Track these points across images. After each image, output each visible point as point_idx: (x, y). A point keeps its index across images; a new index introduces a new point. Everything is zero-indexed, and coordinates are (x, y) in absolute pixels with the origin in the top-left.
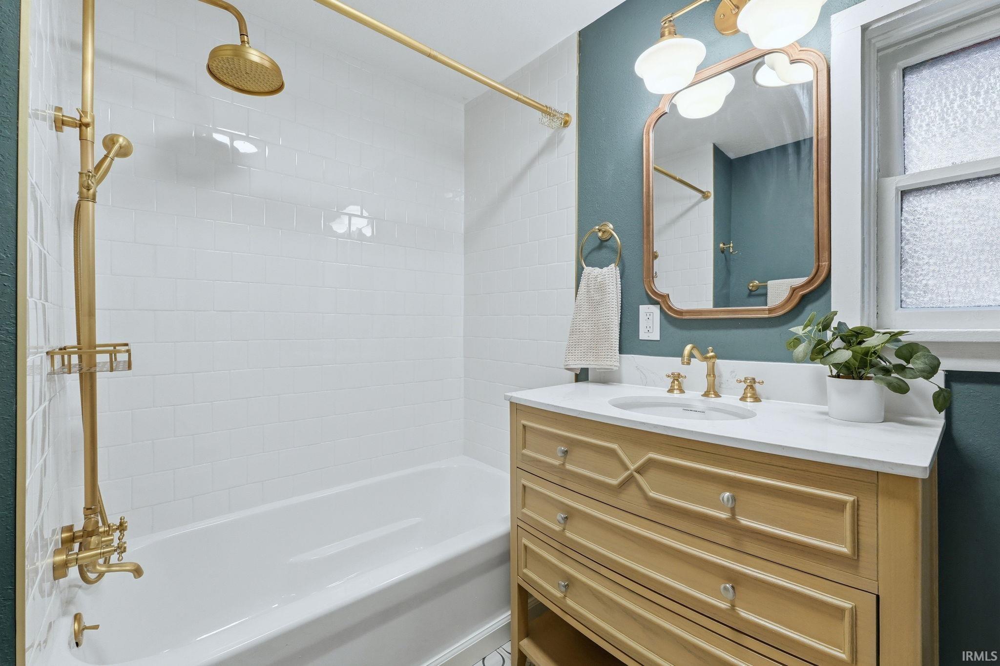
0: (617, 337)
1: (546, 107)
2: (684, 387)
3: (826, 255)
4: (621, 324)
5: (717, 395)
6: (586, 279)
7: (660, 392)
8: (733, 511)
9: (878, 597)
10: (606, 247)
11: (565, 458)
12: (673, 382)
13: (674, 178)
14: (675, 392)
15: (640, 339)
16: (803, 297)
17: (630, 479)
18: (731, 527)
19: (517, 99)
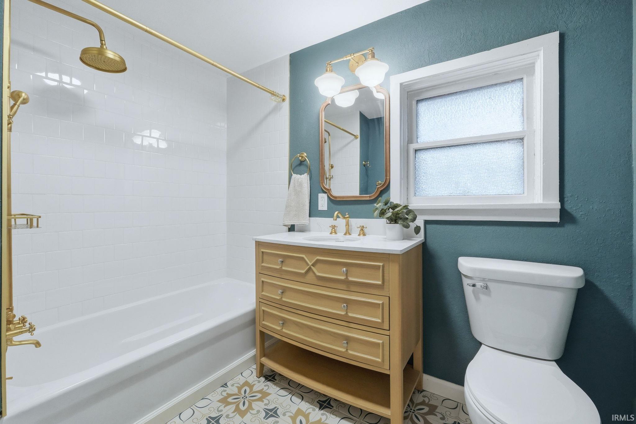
0: (308, 209)
1: (273, 91)
2: (337, 232)
3: (389, 174)
4: (310, 203)
5: (350, 234)
6: (294, 180)
7: (327, 234)
8: (347, 275)
9: (389, 297)
10: (303, 165)
11: (282, 264)
12: (332, 229)
13: (340, 128)
14: (333, 234)
15: (319, 209)
16: (381, 191)
17: (310, 269)
18: (346, 282)
19: (258, 87)
